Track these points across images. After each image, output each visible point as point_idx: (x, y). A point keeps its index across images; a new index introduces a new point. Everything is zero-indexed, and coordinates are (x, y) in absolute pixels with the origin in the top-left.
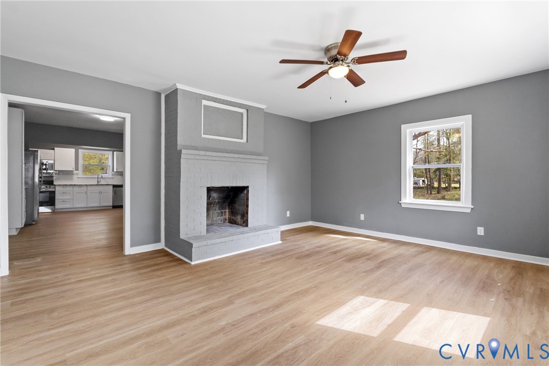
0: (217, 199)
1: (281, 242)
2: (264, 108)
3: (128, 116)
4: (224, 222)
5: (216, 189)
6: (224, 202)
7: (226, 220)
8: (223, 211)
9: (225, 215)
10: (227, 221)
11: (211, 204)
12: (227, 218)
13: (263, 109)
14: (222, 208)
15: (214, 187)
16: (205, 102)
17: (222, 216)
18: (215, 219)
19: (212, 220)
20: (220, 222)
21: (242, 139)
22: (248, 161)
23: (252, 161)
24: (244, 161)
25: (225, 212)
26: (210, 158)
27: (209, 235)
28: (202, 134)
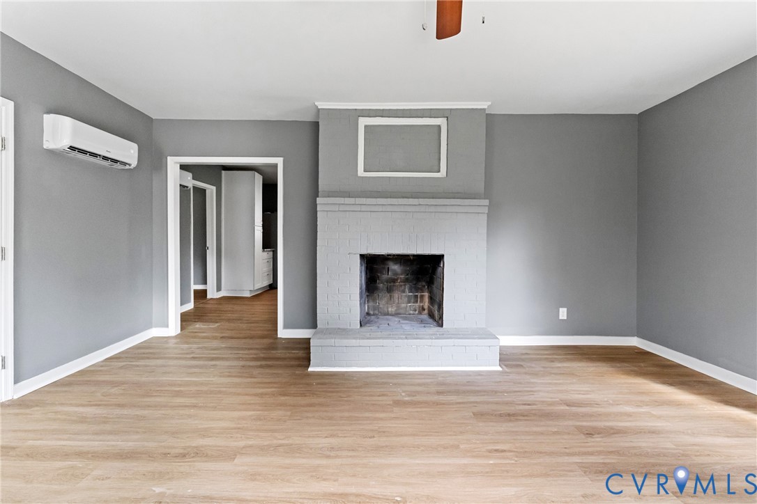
0: (402, 275)
1: (499, 369)
2: (486, 107)
3: (279, 161)
4: (420, 313)
5: (396, 258)
6: (418, 280)
7: (424, 309)
8: (419, 294)
9: (421, 301)
10: (426, 311)
11: (394, 282)
12: (426, 307)
13: (484, 109)
14: (415, 288)
15: (390, 255)
16: (363, 122)
17: (417, 302)
18: (403, 305)
19: (398, 307)
20: (411, 312)
21: (439, 171)
22: (439, 209)
23: (449, 209)
24: (432, 209)
25: (422, 297)
26: (364, 208)
27: (364, 329)
28: (361, 172)
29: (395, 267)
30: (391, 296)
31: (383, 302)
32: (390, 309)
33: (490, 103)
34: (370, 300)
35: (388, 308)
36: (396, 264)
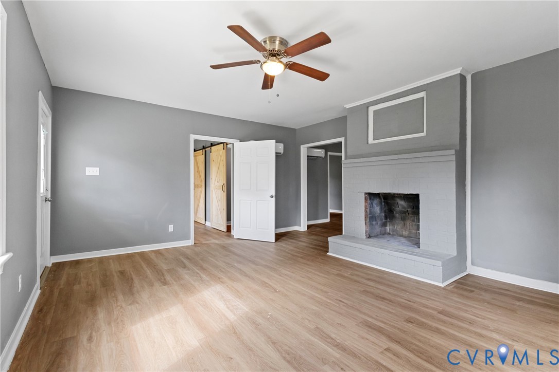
1: (441, 285)
3: (343, 139)
16: (372, 109)
21: (422, 132)
27: (370, 240)
28: (371, 141)
29: (402, 203)
30: (404, 223)
31: (399, 227)
32: (404, 233)
33: (461, 68)
34: (391, 225)
35: (402, 231)
36: (402, 200)
